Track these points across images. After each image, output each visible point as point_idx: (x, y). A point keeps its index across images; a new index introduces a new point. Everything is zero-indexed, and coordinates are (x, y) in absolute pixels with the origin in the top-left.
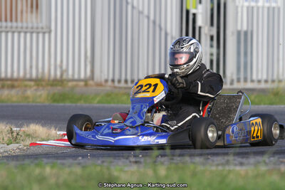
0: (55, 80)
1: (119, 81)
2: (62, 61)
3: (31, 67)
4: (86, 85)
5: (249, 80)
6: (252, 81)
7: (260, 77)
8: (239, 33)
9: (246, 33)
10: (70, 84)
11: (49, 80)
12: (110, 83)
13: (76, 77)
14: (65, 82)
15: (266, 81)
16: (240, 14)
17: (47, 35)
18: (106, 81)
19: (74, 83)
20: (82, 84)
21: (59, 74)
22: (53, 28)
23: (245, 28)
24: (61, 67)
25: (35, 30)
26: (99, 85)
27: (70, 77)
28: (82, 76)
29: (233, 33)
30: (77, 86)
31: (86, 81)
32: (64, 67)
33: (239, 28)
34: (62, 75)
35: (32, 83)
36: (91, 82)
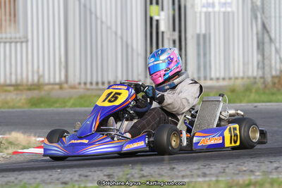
0: (31, 85)
1: (91, 83)
2: (38, 67)
3: (11, 74)
4: (61, 88)
5: (208, 78)
6: (211, 79)
7: (218, 76)
8: (198, 36)
9: (205, 36)
10: (46, 88)
11: (27, 85)
12: (82, 86)
13: (52, 81)
14: (42, 86)
15: (224, 79)
16: (198, 19)
17: (24, 45)
18: (80, 84)
19: (50, 87)
20: (57, 87)
21: (36, 79)
22: (30, 37)
23: (203, 32)
24: (38, 72)
25: (13, 40)
26: (73, 87)
27: (46, 81)
28: (57, 80)
29: (192, 37)
30: (52, 89)
31: (60, 84)
32: (41, 73)
33: (198, 32)
34: (39, 80)
35: (12, 88)
36: (65, 86)
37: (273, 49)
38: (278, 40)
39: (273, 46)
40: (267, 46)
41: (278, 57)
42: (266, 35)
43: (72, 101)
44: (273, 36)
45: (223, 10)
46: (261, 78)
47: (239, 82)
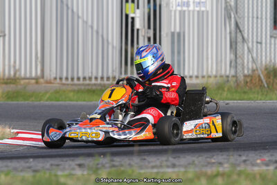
0: (8, 79)
1: (67, 79)
2: (15, 62)
4: (37, 83)
7: (191, 74)
8: (173, 34)
9: (179, 34)
10: (22, 82)
11: (3, 79)
12: (58, 80)
13: (28, 75)
14: (18, 81)
15: (197, 77)
17: (1, 39)
18: (55, 78)
19: (27, 81)
20: (33, 81)
21: (12, 73)
22: (7, 32)
23: (178, 30)
24: (14, 67)
26: (49, 82)
27: (23, 76)
28: (34, 75)
29: (167, 35)
30: (29, 83)
31: (36, 79)
32: (17, 67)
33: (173, 30)
34: (15, 74)
36: (41, 80)
37: (246, 48)
38: (250, 40)
39: (246, 45)
40: (239, 45)
41: (250, 56)
42: (239, 35)
43: (48, 96)
44: (246, 36)
45: (197, 9)
46: (233, 76)
47: (212, 80)
